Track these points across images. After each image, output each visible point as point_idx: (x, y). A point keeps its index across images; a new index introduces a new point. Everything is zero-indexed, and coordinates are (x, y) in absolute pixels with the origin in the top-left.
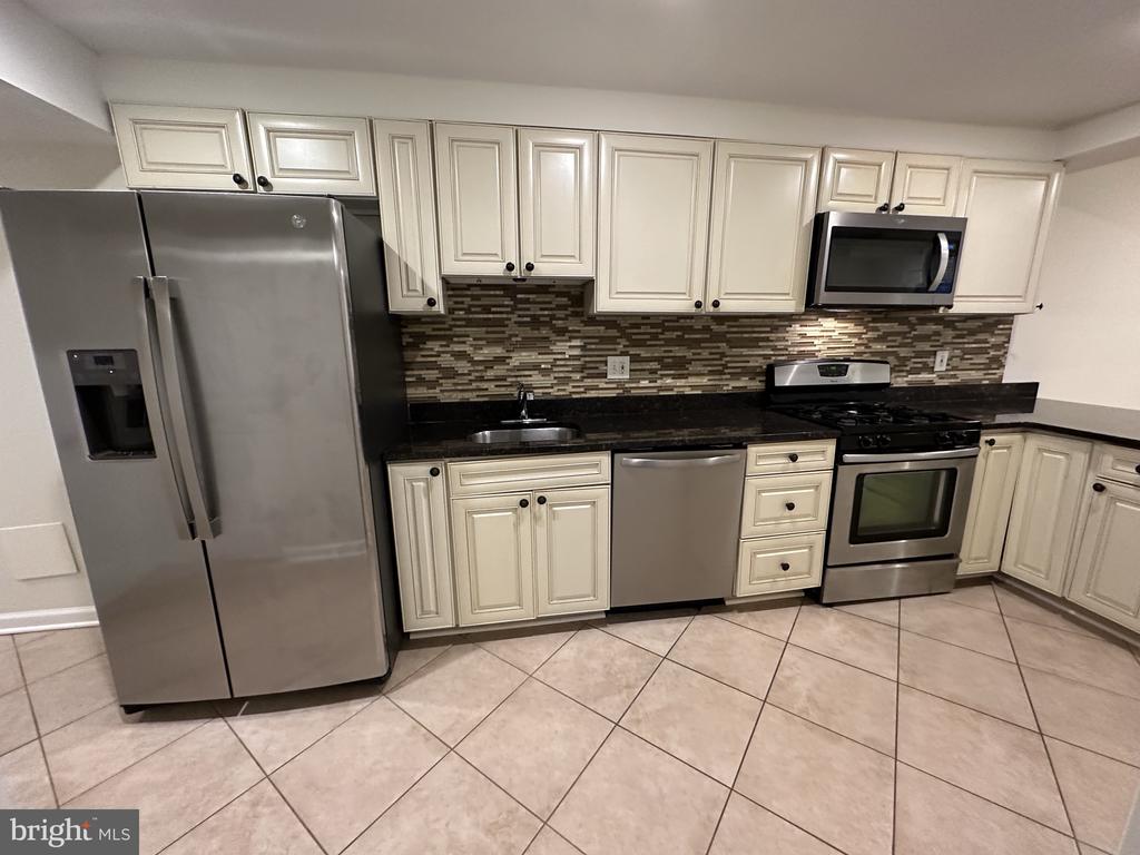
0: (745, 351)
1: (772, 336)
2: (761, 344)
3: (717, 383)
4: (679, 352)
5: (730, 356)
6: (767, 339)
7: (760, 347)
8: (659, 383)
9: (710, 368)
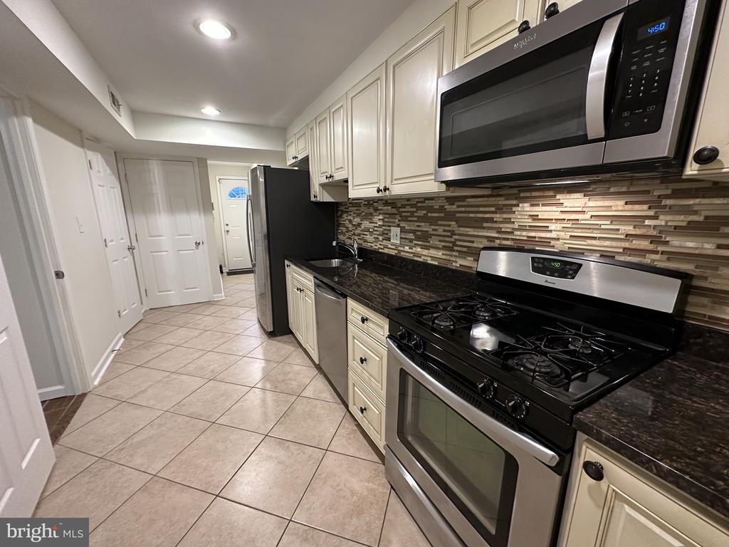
4: (425, 227)
5: (459, 235)
6: (491, 220)
8: (414, 250)
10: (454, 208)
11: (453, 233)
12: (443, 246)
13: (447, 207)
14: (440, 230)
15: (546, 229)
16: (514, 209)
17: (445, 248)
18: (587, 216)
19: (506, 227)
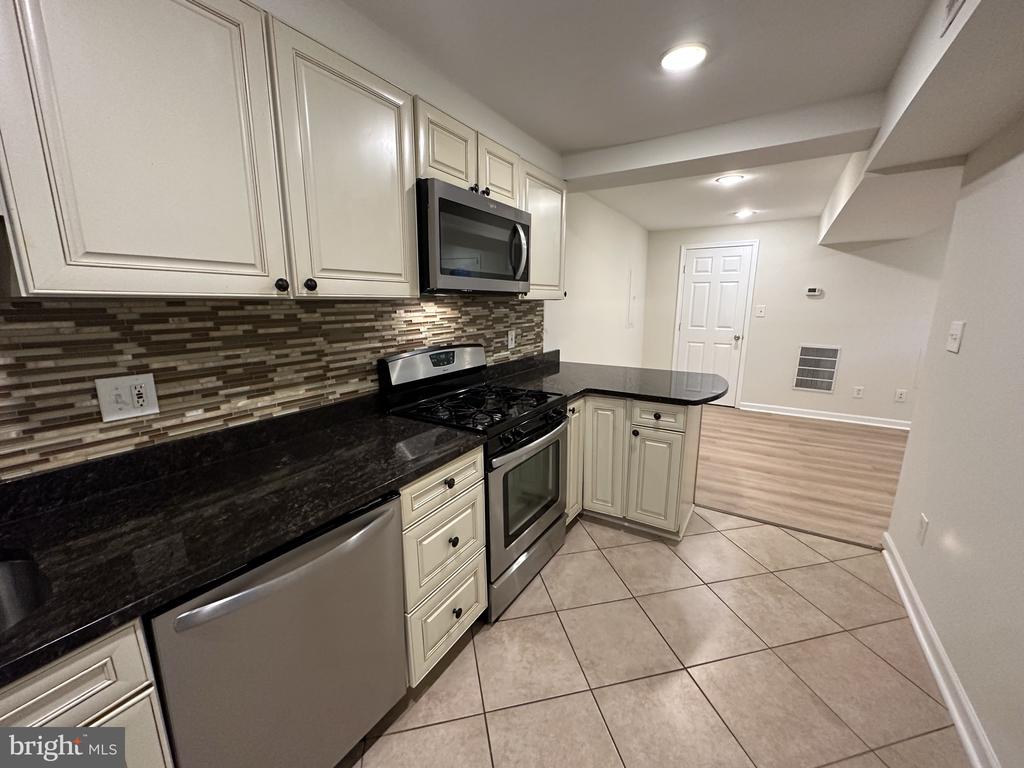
0: (350, 346)
1: (378, 324)
2: (367, 335)
3: (320, 392)
4: (251, 356)
5: (331, 354)
6: (372, 329)
7: (366, 339)
8: (225, 409)
9: (306, 374)
10: (316, 317)
11: (321, 354)
12: (306, 378)
13: (304, 316)
14: (296, 355)
15: (418, 331)
16: (393, 315)
17: (308, 380)
18: (437, 319)
19: (387, 334)
